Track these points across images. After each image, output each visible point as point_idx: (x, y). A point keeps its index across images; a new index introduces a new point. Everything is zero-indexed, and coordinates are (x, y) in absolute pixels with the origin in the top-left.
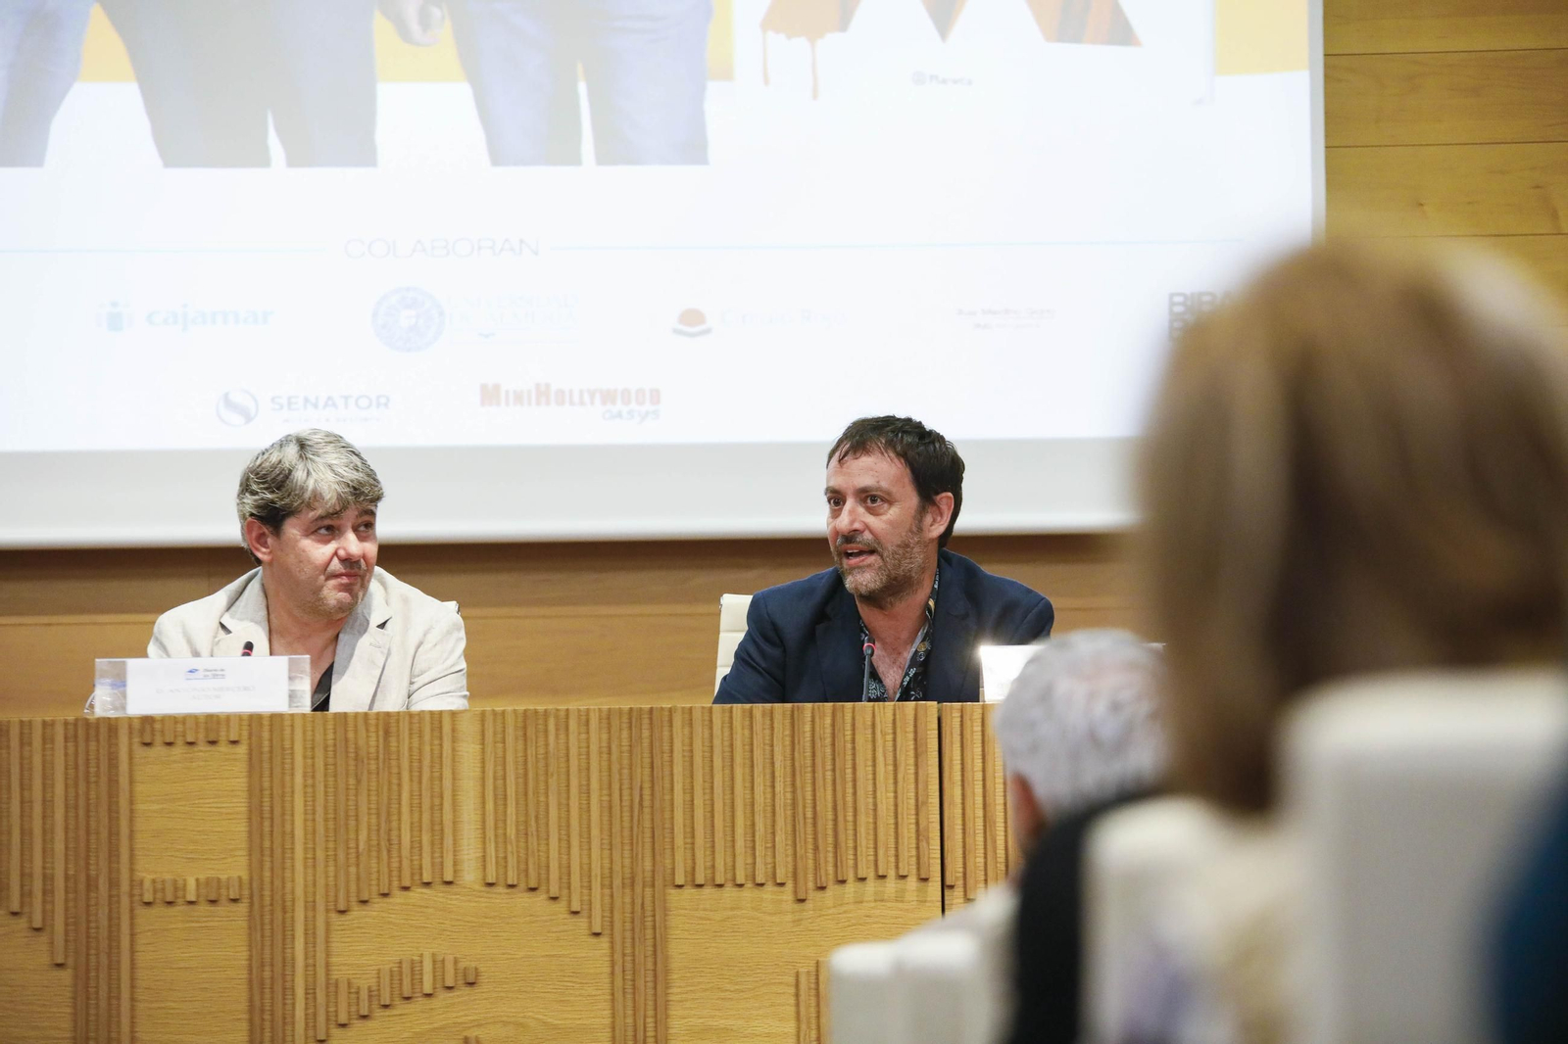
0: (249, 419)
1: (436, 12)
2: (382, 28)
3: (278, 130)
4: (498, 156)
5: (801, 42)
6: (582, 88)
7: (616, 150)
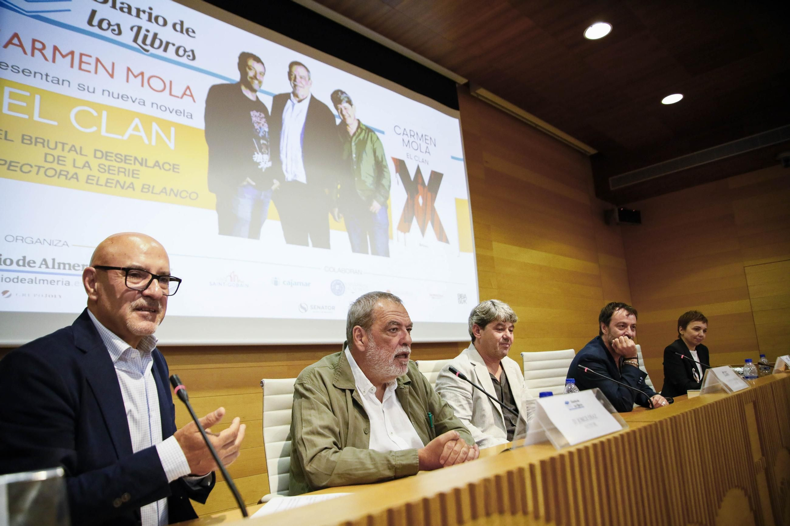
0: (306, 311)
1: (341, 215)
2: (330, 216)
3: (310, 237)
4: (354, 250)
5: (403, 234)
6: (368, 237)
7: (375, 253)
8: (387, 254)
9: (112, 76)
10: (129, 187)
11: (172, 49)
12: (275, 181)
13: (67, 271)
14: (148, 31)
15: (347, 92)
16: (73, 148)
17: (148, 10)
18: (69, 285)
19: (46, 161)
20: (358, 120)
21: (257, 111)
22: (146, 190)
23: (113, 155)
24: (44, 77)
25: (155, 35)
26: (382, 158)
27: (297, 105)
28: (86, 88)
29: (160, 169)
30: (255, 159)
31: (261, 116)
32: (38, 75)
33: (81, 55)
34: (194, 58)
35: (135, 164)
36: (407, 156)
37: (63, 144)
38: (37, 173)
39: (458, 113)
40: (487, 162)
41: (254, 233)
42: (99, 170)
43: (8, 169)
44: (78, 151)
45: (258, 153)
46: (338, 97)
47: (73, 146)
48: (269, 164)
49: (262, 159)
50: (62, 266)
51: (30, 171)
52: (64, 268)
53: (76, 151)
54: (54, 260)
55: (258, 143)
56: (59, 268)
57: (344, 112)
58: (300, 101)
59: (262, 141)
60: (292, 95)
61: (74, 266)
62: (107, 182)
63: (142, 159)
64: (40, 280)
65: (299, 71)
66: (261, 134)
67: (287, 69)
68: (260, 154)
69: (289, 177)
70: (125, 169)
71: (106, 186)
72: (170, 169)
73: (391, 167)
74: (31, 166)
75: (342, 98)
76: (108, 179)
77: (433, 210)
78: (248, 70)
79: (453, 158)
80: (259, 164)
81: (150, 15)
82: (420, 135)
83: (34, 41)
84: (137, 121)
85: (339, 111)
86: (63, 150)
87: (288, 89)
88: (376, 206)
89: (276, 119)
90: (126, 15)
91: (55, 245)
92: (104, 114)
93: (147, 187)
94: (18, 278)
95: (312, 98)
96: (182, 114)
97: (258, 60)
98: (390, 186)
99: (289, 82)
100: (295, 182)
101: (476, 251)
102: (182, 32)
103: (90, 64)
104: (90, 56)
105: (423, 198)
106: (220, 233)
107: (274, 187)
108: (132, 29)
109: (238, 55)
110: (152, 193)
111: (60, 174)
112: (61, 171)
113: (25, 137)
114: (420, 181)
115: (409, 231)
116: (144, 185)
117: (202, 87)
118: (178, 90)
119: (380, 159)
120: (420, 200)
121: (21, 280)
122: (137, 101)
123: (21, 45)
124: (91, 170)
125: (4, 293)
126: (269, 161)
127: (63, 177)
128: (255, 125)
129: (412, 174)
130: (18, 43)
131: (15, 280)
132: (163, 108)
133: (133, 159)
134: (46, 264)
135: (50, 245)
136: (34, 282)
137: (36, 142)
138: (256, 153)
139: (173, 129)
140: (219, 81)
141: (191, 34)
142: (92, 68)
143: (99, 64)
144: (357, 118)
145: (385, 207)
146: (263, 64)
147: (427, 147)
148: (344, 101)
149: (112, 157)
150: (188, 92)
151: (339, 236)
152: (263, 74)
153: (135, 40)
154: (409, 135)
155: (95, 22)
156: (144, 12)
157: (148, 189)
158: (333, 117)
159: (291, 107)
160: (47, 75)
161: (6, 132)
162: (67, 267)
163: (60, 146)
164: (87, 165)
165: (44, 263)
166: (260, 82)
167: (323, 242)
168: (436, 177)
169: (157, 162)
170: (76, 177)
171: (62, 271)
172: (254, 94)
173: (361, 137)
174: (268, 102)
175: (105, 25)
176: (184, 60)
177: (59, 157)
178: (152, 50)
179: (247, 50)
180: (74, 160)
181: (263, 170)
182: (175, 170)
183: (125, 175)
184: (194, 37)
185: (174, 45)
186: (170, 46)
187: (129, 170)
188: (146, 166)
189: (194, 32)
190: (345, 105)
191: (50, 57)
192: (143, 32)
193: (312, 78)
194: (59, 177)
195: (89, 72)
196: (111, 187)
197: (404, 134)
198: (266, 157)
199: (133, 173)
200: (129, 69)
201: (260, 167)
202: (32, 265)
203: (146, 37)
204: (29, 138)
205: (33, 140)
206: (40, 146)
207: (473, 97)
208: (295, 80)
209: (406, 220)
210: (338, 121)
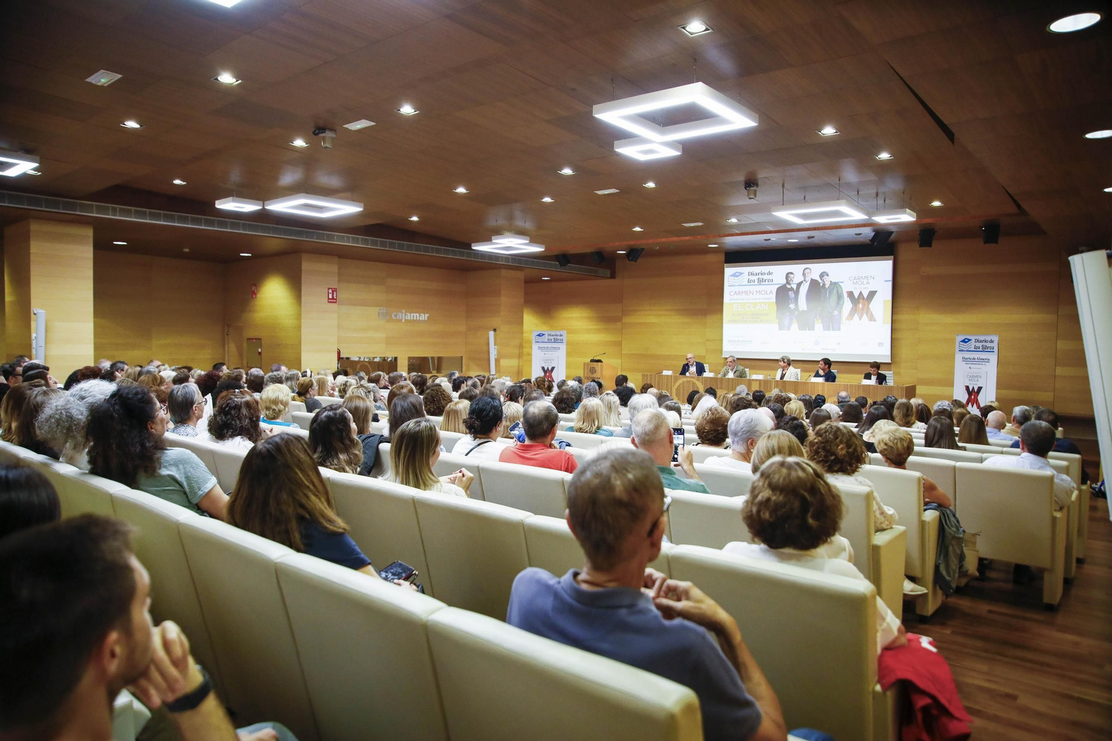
3: (808, 327)
8: (839, 330)
9: (753, 294)
12: (796, 312)
15: (827, 272)
19: (742, 319)
20: (831, 281)
21: (791, 291)
27: (806, 284)
31: (793, 293)
34: (773, 281)
36: (854, 289)
39: (893, 257)
41: (789, 329)
49: (792, 306)
54: (744, 340)
57: (824, 280)
58: (806, 282)
59: (793, 300)
60: (804, 281)
65: (808, 271)
66: (792, 298)
67: (803, 272)
69: (801, 310)
73: (845, 295)
77: (868, 308)
78: (789, 278)
79: (885, 281)
80: (790, 308)
81: (761, 273)
82: (864, 277)
84: (759, 304)
85: (822, 280)
86: (745, 315)
88: (836, 313)
89: (797, 292)
95: (812, 279)
97: (792, 273)
98: (843, 304)
99: (803, 276)
100: (803, 310)
105: (862, 304)
106: (779, 330)
107: (796, 314)
109: (786, 274)
114: (861, 298)
115: (852, 320)
117: (774, 289)
118: (769, 292)
119: (840, 294)
120: (861, 306)
126: (794, 306)
127: (745, 322)
128: (791, 296)
129: (856, 295)
132: (765, 299)
135: (743, 336)
138: (790, 305)
139: (767, 304)
141: (772, 274)
145: (840, 312)
146: (794, 274)
147: (868, 281)
150: (771, 292)
151: (819, 326)
152: (794, 277)
153: (758, 283)
154: (858, 279)
158: (820, 283)
159: (803, 285)
166: (793, 281)
167: (812, 328)
168: (872, 294)
169: (763, 314)
172: (790, 286)
173: (832, 287)
176: (770, 283)
177: (744, 317)
178: (762, 283)
179: (789, 271)
181: (793, 309)
182: (768, 315)
185: (768, 279)
188: (761, 315)
190: (825, 277)
192: (760, 279)
193: (812, 272)
197: (854, 279)
200: (757, 291)
208: (805, 275)
209: (851, 315)
210: (821, 285)
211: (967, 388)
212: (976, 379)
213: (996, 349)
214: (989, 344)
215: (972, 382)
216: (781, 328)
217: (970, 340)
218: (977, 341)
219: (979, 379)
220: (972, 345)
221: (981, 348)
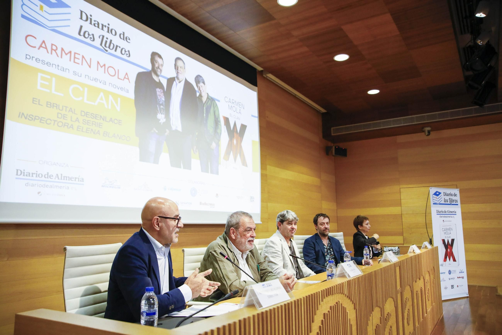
1: (197, 150)
3: (182, 163)
4: (202, 171)
5: (226, 161)
7: (212, 172)
8: (217, 173)
9: (90, 67)
10: (97, 133)
11: (119, 50)
12: (167, 130)
13: (68, 181)
14: (107, 38)
15: (203, 77)
16: (71, 110)
17: (107, 25)
18: (68, 189)
19: (58, 117)
20: (208, 94)
21: (159, 89)
22: (106, 135)
23: (90, 114)
24: (57, 66)
25: (111, 41)
26: (218, 117)
27: (179, 84)
28: (77, 74)
29: (113, 123)
30: (158, 117)
31: (161, 92)
32: (54, 66)
33: (75, 53)
34: (129, 56)
35: (100, 120)
36: (230, 115)
37: (66, 107)
38: (54, 125)
39: (256, 88)
40: (267, 117)
41: (156, 161)
42: (83, 123)
43: (40, 122)
44: (73, 111)
45: (159, 114)
46: (199, 79)
47: (71, 108)
48: (164, 120)
49: (161, 117)
50: (65, 178)
51: (50, 123)
52: (66, 180)
53: (72, 111)
54: (62, 174)
55: (160, 107)
56: (64, 179)
57: (201, 89)
58: (180, 82)
59: (161, 107)
60: (176, 78)
61: (71, 178)
62: (87, 130)
63: (104, 117)
64: (55, 186)
65: (180, 63)
66: (161, 103)
67: (174, 63)
68: (160, 114)
69: (174, 128)
70: (95, 122)
71: (86, 132)
72: (117, 123)
73: (222, 122)
74: (51, 120)
75: (200, 80)
76: (87, 128)
77: (241, 147)
78: (155, 62)
79: (252, 116)
80: (159, 120)
81: (108, 28)
82: (237, 103)
83: (52, 45)
84: (102, 94)
85: (199, 88)
86: (66, 111)
87: (174, 75)
88: (214, 145)
89: (168, 94)
90: (97, 28)
91: (62, 166)
92: (86, 89)
93: (106, 133)
94: (45, 185)
95: (186, 80)
96: (124, 90)
97: (160, 57)
98: (221, 134)
99: (175, 70)
100: (176, 131)
101: (261, 171)
102: (124, 39)
103: (79, 59)
104: (79, 54)
105: (236, 140)
106: (141, 160)
107: (166, 134)
108: (99, 37)
109: (150, 54)
110: (109, 137)
111: (65, 125)
112: (65, 123)
113: (48, 103)
114: (235, 130)
115: (228, 160)
116: (105, 132)
118: (122, 76)
119: (217, 117)
120: (235, 142)
121: (46, 186)
122: (102, 82)
123: (46, 48)
124: (79, 123)
125: (39, 193)
126: (164, 118)
127: (66, 127)
128: (158, 97)
129: (232, 126)
130: (44, 46)
131: (44, 186)
132: (115, 87)
133: (99, 116)
134: (58, 177)
135: (60, 166)
136: (52, 187)
137: (53, 106)
138: (158, 113)
139: (119, 99)
140: (142, 70)
141: (128, 40)
142: (80, 61)
143: (84, 59)
144: (207, 92)
145: (218, 145)
146: (162, 59)
147: (240, 110)
148: (201, 82)
149: (89, 115)
150: (126, 77)
151: (196, 163)
152: (162, 65)
153: (101, 45)
154: (232, 102)
155: (82, 33)
156: (105, 26)
157: (106, 134)
158: (195, 92)
159: (175, 85)
160: (58, 66)
161: (39, 100)
162: (68, 178)
163: (64, 108)
164: (77, 120)
165: (57, 176)
166: (161, 71)
167: (188, 166)
168: (244, 127)
169: (111, 119)
170: (72, 127)
171: (65, 181)
172: (158, 78)
173: (209, 103)
174: (164, 83)
175: (86, 35)
176: (125, 57)
177: (64, 115)
178: (109, 51)
179: (155, 51)
180: (71, 117)
181: (162, 124)
182: (120, 123)
183: (95, 126)
184: (129, 43)
185: (120, 47)
186: (118, 48)
187: (97, 123)
188: (106, 121)
189: (129, 39)
190: (201, 84)
191: (59, 54)
192: (105, 39)
193: (186, 68)
194: (64, 127)
195: (79, 64)
196: (89, 133)
197: (229, 102)
198: (163, 116)
199: (99, 125)
200: (98, 63)
201: (160, 122)
202: (51, 177)
203: (106, 42)
204: (49, 104)
205: (52, 105)
206: (55, 108)
207: (264, 77)
208: (178, 69)
209: (228, 153)
210: (198, 94)
211: (444, 241)
212: (449, 231)
213: (459, 203)
214: (454, 198)
215: (446, 235)
216: (144, 157)
217: (440, 193)
218: (446, 194)
219: (451, 231)
220: (442, 197)
221: (449, 201)
